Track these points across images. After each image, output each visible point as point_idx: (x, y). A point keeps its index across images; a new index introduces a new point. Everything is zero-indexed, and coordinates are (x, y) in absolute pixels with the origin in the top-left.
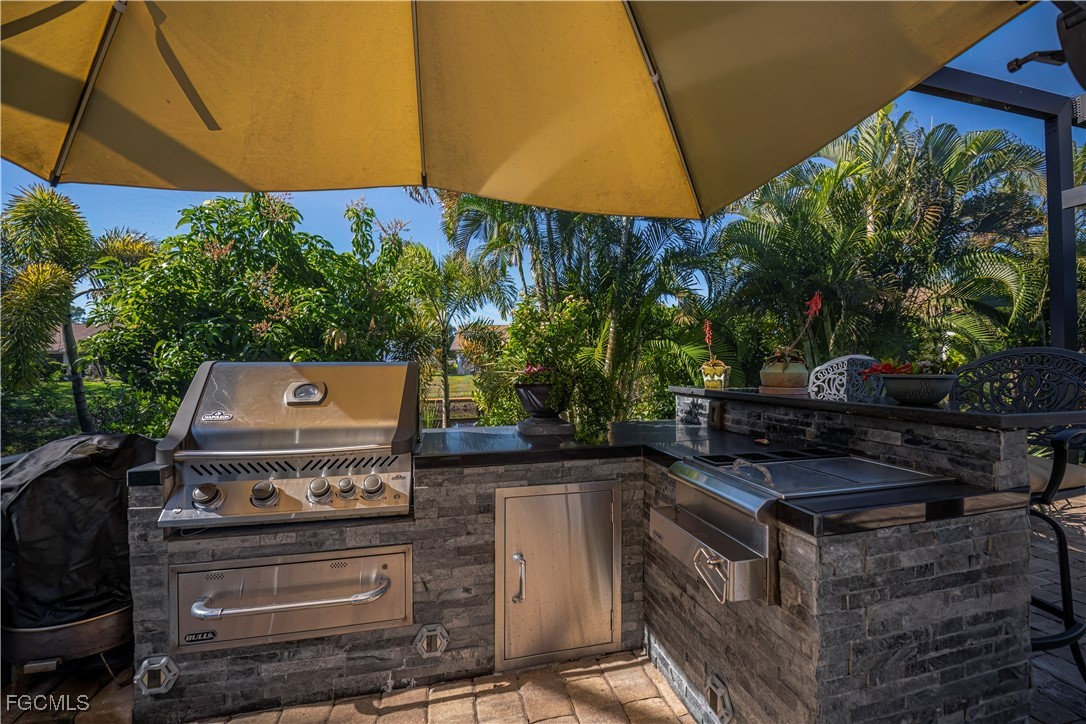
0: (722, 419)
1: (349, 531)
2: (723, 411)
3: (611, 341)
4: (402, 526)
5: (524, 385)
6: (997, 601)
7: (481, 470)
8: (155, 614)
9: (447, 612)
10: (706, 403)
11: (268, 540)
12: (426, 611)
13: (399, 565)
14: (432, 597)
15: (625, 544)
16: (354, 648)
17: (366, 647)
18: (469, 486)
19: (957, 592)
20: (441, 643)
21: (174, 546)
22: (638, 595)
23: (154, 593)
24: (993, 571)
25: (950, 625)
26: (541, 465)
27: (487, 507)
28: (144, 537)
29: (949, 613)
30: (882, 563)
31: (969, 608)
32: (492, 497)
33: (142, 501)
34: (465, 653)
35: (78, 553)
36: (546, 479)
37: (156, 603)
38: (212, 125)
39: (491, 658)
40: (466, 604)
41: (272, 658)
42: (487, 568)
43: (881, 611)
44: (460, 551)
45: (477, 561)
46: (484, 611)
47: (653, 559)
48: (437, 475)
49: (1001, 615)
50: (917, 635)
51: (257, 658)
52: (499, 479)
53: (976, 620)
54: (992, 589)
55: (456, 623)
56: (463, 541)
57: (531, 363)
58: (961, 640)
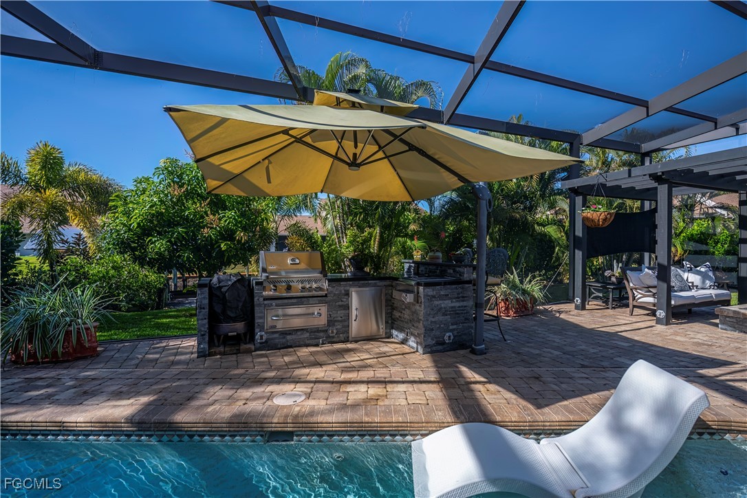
0: (418, 270)
1: (310, 299)
2: (418, 267)
3: (378, 237)
4: (324, 298)
5: (353, 258)
6: (465, 304)
7: (345, 283)
8: (261, 321)
9: (336, 324)
10: (413, 265)
11: (290, 301)
12: (331, 322)
13: (324, 309)
14: (332, 319)
15: (386, 306)
16: (311, 332)
17: (315, 332)
18: (342, 288)
19: (454, 300)
20: (335, 331)
21: (266, 302)
22: (390, 322)
23: (261, 315)
24: (463, 297)
25: (452, 307)
26: (362, 282)
27: (347, 294)
28: (258, 299)
29: (453, 305)
30: (437, 293)
31: (457, 304)
32: (348, 291)
33: (258, 290)
34: (341, 335)
35: (241, 304)
36: (363, 286)
37: (260, 318)
38: (269, 182)
39: (348, 337)
40: (341, 321)
41: (290, 334)
42: (347, 311)
43: (436, 303)
44: (340, 306)
45: (344, 309)
46: (346, 323)
47: (394, 309)
48: (334, 284)
49: (465, 306)
50: (445, 308)
51: (286, 334)
52: (351, 286)
53: (459, 307)
54: (463, 301)
55: (338, 327)
56: (340, 303)
57: (355, 251)
58: (456, 311)
